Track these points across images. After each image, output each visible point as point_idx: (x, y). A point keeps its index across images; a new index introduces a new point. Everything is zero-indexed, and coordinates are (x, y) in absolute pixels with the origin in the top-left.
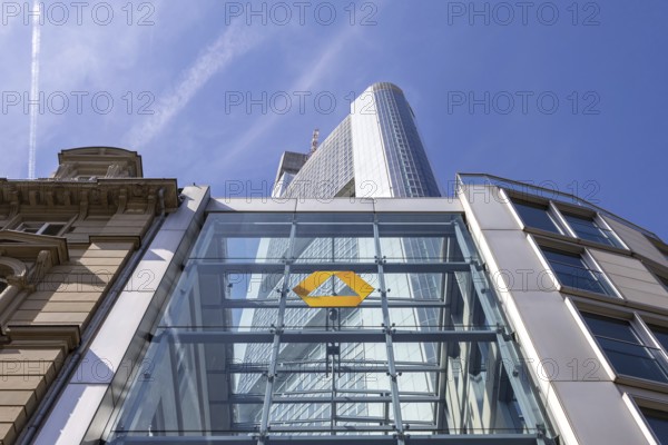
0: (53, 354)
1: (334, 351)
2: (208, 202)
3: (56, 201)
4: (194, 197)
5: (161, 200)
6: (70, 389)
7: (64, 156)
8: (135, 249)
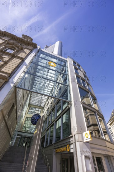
0: (21, 60)
1: (49, 70)
2: (40, 48)
3: (22, 41)
4: (39, 47)
5: (35, 46)
6: (22, 65)
7: (23, 35)
8: (31, 51)
